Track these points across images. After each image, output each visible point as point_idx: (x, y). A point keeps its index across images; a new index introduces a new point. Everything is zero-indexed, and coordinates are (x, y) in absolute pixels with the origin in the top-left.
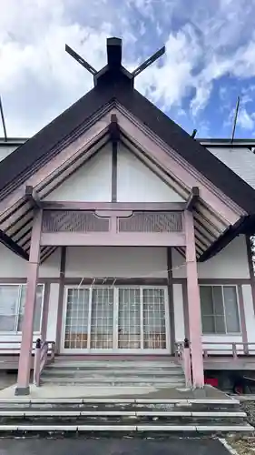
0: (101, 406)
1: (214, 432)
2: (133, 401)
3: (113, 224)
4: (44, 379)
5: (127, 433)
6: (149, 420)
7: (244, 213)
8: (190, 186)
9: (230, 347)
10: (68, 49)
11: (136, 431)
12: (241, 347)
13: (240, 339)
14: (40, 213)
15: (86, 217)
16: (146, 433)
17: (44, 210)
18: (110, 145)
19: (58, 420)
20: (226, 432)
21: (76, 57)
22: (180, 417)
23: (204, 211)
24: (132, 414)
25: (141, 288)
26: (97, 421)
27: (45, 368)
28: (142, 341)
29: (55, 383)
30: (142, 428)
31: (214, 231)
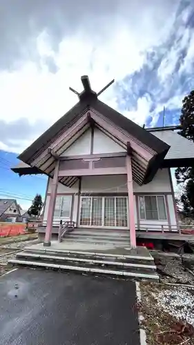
0: (78, 256)
1: (134, 277)
2: (94, 254)
3: (91, 165)
4: (63, 239)
5: (85, 272)
6: (99, 266)
7: (155, 153)
8: (126, 142)
9: (160, 227)
10: (71, 89)
11: (89, 272)
12: (168, 227)
13: (166, 223)
14: (58, 162)
15: (78, 162)
16: (95, 273)
17: (60, 161)
18: (91, 129)
19: (55, 261)
20: (141, 278)
21: (73, 91)
22: (116, 266)
23: (135, 154)
24: (91, 261)
25: (115, 197)
26: (73, 264)
27: (66, 234)
28: (116, 222)
29: (68, 241)
30: (93, 270)
31: (144, 166)
